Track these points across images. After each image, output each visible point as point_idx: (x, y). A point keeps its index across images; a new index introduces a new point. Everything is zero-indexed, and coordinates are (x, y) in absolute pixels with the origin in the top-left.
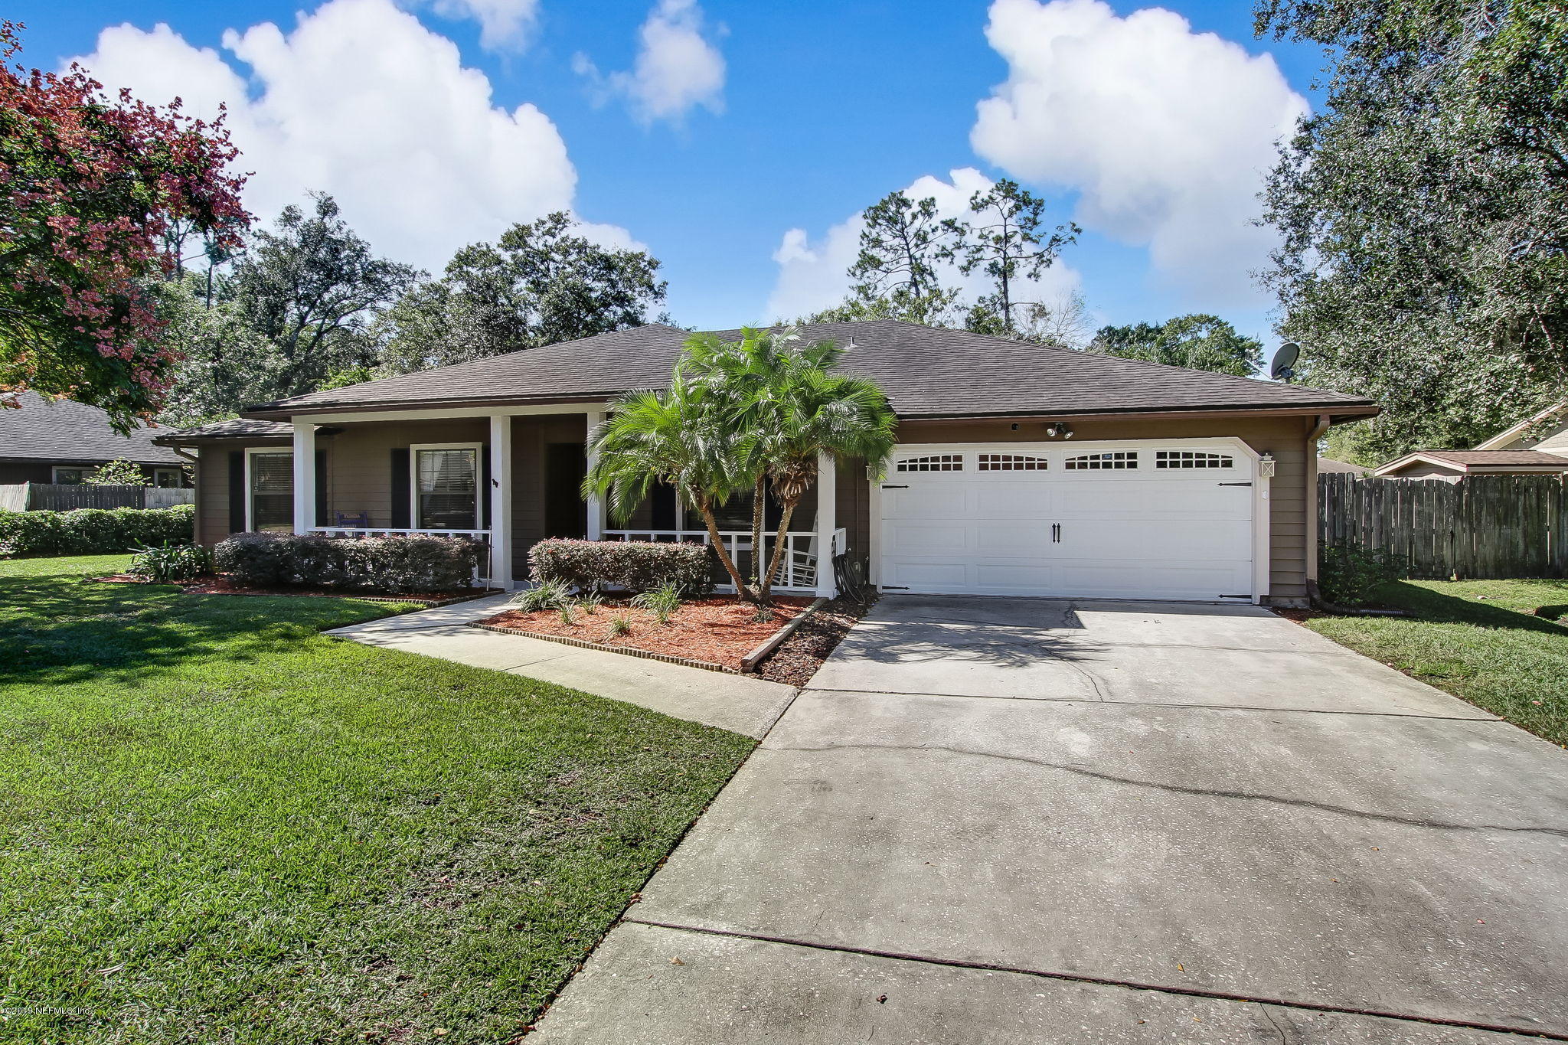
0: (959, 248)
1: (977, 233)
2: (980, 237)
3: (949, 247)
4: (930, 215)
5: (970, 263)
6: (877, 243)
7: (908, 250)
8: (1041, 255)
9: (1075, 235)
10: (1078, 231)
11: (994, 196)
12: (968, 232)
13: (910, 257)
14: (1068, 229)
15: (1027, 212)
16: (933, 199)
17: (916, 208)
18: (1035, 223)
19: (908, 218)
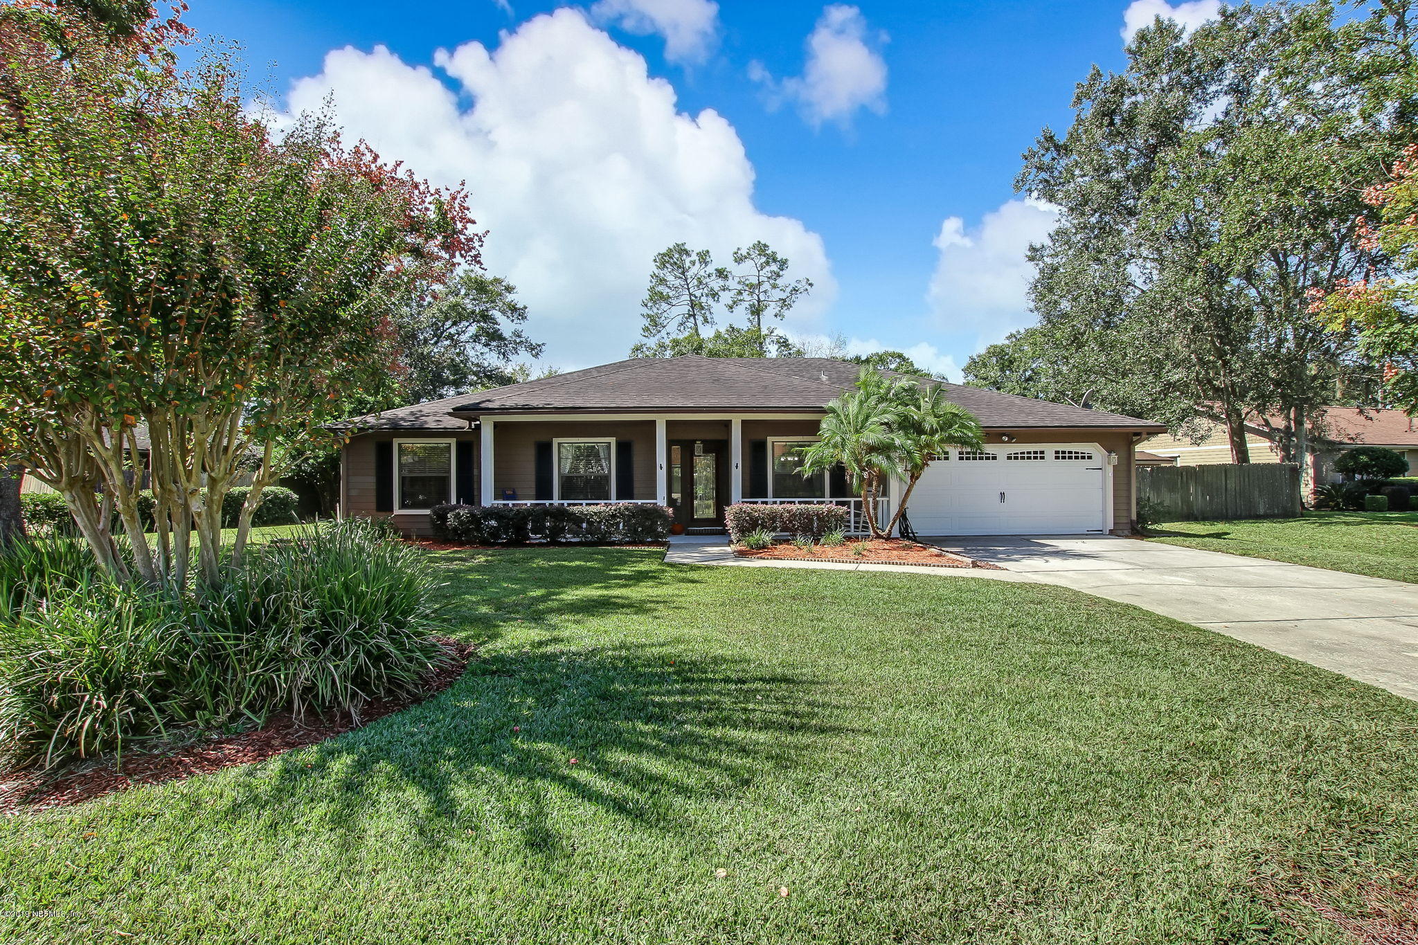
0: (724, 290)
1: (737, 280)
2: (739, 283)
3: (716, 289)
4: (706, 264)
5: (734, 303)
6: (662, 281)
7: (688, 289)
8: (784, 300)
9: (809, 287)
10: (811, 285)
11: (751, 253)
12: (730, 278)
13: (691, 295)
14: (804, 283)
15: (774, 267)
16: (708, 252)
17: (694, 257)
18: (779, 276)
19: (687, 264)
